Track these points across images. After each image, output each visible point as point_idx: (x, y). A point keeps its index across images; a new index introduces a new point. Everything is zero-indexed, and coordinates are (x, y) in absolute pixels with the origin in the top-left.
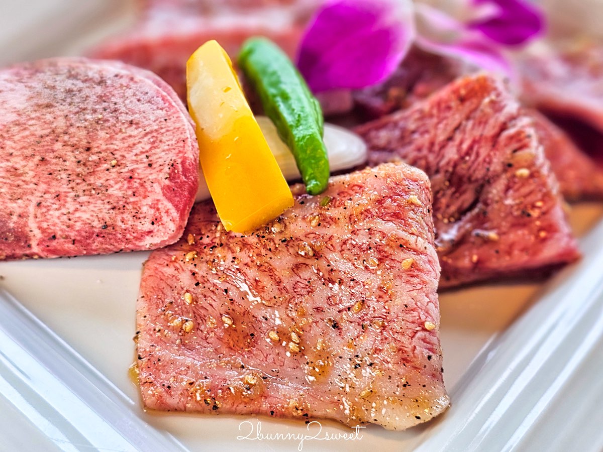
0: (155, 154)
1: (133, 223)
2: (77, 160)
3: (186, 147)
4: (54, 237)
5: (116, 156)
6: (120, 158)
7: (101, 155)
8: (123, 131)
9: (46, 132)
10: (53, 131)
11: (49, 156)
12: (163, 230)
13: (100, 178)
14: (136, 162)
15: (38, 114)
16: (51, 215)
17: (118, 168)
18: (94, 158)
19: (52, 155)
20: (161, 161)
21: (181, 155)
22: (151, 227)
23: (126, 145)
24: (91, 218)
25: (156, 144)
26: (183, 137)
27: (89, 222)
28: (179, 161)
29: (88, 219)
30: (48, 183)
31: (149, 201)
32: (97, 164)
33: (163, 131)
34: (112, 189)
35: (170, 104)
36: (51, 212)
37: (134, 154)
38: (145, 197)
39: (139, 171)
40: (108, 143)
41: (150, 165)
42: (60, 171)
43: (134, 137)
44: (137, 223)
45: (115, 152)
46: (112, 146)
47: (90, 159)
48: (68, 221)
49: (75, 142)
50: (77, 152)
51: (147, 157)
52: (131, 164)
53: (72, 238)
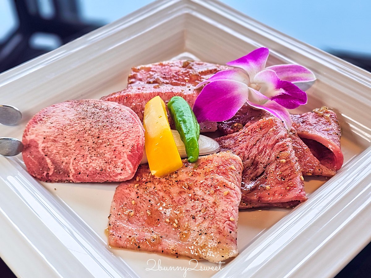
0: (126, 141)
1: (113, 169)
2: (93, 142)
3: (140, 139)
4: (80, 173)
5: (109, 141)
6: (111, 142)
7: (103, 140)
8: (114, 131)
9: (82, 129)
10: (84, 129)
11: (82, 139)
12: (126, 173)
13: (102, 150)
14: (118, 144)
15: (78, 122)
16: (79, 164)
17: (110, 146)
18: (100, 141)
19: (83, 139)
20: (128, 144)
21: (137, 142)
22: (121, 172)
23: (114, 137)
24: (96, 166)
25: (127, 137)
26: (139, 135)
27: (95, 167)
28: (136, 145)
29: (95, 166)
30: (80, 150)
31: (121, 160)
32: (101, 144)
33: (131, 132)
34: (106, 154)
35: (135, 121)
36: (80, 163)
37: (117, 140)
38: (120, 159)
39: (119, 148)
40: (107, 135)
41: (123, 146)
42: (85, 145)
43: (118, 133)
44: (115, 169)
45: (109, 139)
46: (108, 137)
47: (99, 141)
48: (86, 166)
49: (93, 134)
50: (94, 138)
51: (123, 142)
52: (116, 145)
53: (87, 174)
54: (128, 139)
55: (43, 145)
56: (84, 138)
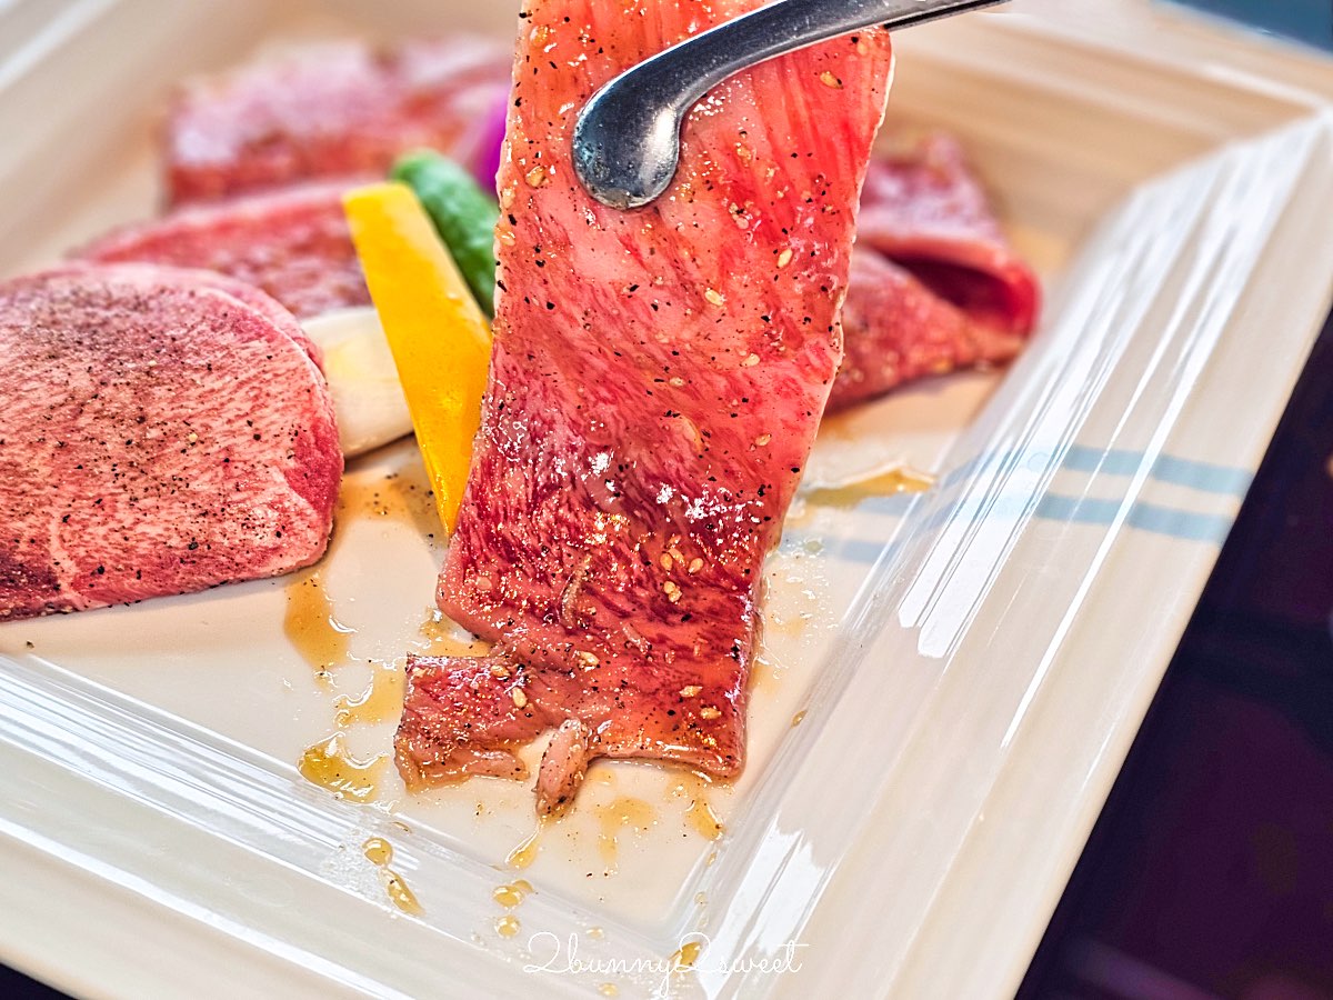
0: (261, 418)
1: (243, 537)
2: (125, 441)
4: (101, 571)
5: (193, 426)
6: (201, 430)
7: (166, 428)
8: (198, 382)
9: (59, 399)
10: (72, 397)
11: (74, 438)
12: (296, 543)
13: (171, 466)
14: (233, 433)
15: (36, 371)
16: (90, 534)
17: (201, 446)
18: (154, 433)
19: (76, 436)
20: (275, 429)
21: (308, 415)
22: (277, 541)
23: (208, 406)
24: (166, 534)
25: (261, 401)
26: (304, 383)
27: (164, 540)
28: (307, 426)
29: (161, 535)
30: (78, 483)
31: (265, 497)
32: (161, 443)
33: (268, 376)
34: (197, 482)
36: (90, 530)
37: (225, 420)
38: (258, 492)
39: (240, 449)
40: (174, 405)
41: (257, 437)
42: (96, 460)
43: (219, 390)
44: (251, 536)
45: (189, 421)
46: (183, 411)
47: (148, 436)
48: (123, 541)
49: (114, 410)
50: (123, 427)
51: (250, 424)
52: (225, 438)
53: (136, 569)
54: (266, 407)
56: (84, 433)
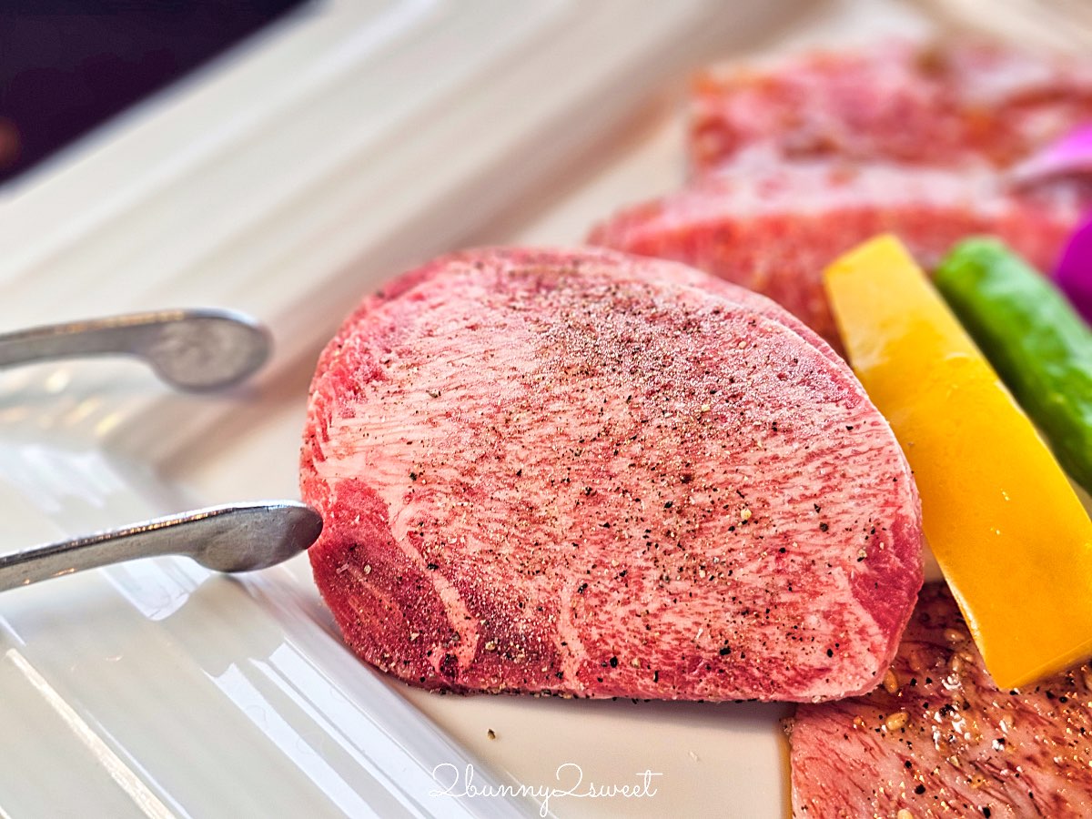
0: (832, 503)
1: (786, 649)
2: (665, 502)
3: (902, 493)
4: (614, 662)
5: (747, 499)
6: (757, 505)
7: (715, 496)
8: (759, 444)
9: (593, 430)
10: (607, 431)
11: (604, 486)
12: (852, 669)
13: (715, 545)
14: (794, 517)
15: (565, 388)
16: (607, 613)
17: (753, 526)
18: (699, 498)
19: (608, 484)
20: (847, 521)
21: (890, 510)
22: (827, 661)
23: (769, 477)
24: (695, 628)
25: (833, 482)
26: (891, 469)
27: (690, 636)
28: (888, 523)
29: (689, 630)
30: (602, 545)
31: (822, 603)
32: (708, 517)
33: (846, 452)
34: (742, 571)
36: (608, 608)
37: (787, 498)
38: (814, 594)
39: (801, 538)
40: (727, 468)
41: (824, 527)
42: (627, 521)
43: (785, 460)
44: (797, 649)
45: (745, 491)
46: (738, 477)
47: (693, 502)
48: (644, 629)
49: (654, 459)
50: (664, 483)
51: (818, 509)
52: (783, 521)
53: (654, 667)
54: (840, 490)
55: (411, 511)
56: (617, 481)
